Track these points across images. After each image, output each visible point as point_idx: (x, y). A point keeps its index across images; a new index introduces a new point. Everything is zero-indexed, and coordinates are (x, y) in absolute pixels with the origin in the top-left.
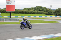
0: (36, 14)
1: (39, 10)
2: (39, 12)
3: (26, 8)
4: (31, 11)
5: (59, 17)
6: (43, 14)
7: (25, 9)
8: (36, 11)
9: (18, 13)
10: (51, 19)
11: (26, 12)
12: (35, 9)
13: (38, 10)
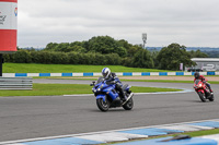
0: (92, 64)
1: (104, 52)
2: (104, 56)
3: (55, 44)
4: (75, 53)
5: (174, 73)
6: (117, 64)
7: (51, 46)
8: (93, 54)
9: (26, 62)
10: (145, 81)
11: (54, 57)
12: (87, 46)
13: (97, 51)
